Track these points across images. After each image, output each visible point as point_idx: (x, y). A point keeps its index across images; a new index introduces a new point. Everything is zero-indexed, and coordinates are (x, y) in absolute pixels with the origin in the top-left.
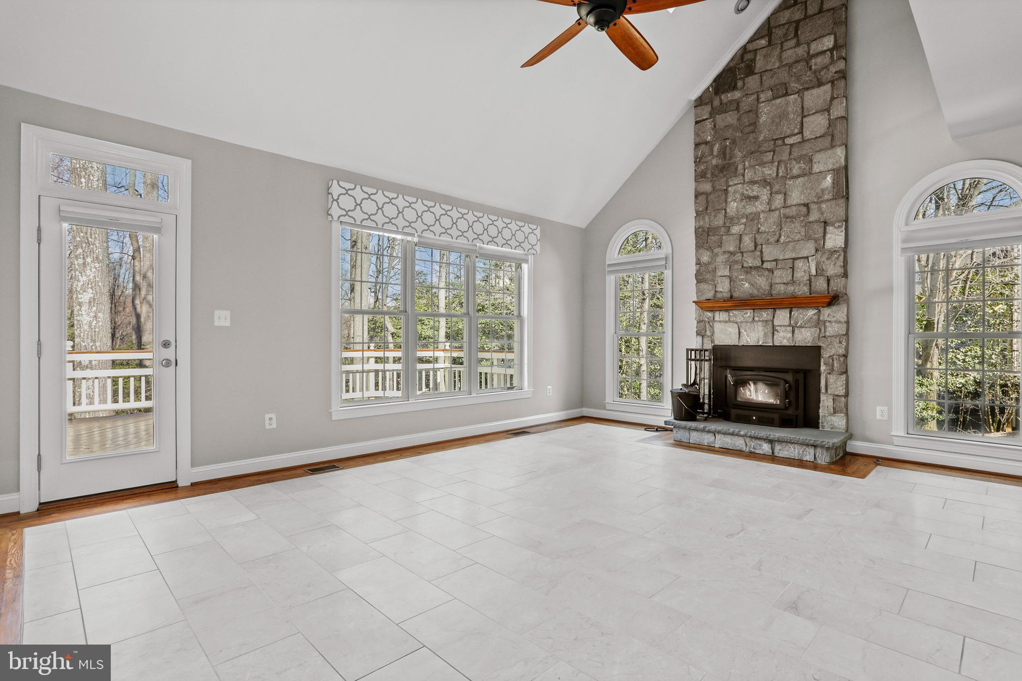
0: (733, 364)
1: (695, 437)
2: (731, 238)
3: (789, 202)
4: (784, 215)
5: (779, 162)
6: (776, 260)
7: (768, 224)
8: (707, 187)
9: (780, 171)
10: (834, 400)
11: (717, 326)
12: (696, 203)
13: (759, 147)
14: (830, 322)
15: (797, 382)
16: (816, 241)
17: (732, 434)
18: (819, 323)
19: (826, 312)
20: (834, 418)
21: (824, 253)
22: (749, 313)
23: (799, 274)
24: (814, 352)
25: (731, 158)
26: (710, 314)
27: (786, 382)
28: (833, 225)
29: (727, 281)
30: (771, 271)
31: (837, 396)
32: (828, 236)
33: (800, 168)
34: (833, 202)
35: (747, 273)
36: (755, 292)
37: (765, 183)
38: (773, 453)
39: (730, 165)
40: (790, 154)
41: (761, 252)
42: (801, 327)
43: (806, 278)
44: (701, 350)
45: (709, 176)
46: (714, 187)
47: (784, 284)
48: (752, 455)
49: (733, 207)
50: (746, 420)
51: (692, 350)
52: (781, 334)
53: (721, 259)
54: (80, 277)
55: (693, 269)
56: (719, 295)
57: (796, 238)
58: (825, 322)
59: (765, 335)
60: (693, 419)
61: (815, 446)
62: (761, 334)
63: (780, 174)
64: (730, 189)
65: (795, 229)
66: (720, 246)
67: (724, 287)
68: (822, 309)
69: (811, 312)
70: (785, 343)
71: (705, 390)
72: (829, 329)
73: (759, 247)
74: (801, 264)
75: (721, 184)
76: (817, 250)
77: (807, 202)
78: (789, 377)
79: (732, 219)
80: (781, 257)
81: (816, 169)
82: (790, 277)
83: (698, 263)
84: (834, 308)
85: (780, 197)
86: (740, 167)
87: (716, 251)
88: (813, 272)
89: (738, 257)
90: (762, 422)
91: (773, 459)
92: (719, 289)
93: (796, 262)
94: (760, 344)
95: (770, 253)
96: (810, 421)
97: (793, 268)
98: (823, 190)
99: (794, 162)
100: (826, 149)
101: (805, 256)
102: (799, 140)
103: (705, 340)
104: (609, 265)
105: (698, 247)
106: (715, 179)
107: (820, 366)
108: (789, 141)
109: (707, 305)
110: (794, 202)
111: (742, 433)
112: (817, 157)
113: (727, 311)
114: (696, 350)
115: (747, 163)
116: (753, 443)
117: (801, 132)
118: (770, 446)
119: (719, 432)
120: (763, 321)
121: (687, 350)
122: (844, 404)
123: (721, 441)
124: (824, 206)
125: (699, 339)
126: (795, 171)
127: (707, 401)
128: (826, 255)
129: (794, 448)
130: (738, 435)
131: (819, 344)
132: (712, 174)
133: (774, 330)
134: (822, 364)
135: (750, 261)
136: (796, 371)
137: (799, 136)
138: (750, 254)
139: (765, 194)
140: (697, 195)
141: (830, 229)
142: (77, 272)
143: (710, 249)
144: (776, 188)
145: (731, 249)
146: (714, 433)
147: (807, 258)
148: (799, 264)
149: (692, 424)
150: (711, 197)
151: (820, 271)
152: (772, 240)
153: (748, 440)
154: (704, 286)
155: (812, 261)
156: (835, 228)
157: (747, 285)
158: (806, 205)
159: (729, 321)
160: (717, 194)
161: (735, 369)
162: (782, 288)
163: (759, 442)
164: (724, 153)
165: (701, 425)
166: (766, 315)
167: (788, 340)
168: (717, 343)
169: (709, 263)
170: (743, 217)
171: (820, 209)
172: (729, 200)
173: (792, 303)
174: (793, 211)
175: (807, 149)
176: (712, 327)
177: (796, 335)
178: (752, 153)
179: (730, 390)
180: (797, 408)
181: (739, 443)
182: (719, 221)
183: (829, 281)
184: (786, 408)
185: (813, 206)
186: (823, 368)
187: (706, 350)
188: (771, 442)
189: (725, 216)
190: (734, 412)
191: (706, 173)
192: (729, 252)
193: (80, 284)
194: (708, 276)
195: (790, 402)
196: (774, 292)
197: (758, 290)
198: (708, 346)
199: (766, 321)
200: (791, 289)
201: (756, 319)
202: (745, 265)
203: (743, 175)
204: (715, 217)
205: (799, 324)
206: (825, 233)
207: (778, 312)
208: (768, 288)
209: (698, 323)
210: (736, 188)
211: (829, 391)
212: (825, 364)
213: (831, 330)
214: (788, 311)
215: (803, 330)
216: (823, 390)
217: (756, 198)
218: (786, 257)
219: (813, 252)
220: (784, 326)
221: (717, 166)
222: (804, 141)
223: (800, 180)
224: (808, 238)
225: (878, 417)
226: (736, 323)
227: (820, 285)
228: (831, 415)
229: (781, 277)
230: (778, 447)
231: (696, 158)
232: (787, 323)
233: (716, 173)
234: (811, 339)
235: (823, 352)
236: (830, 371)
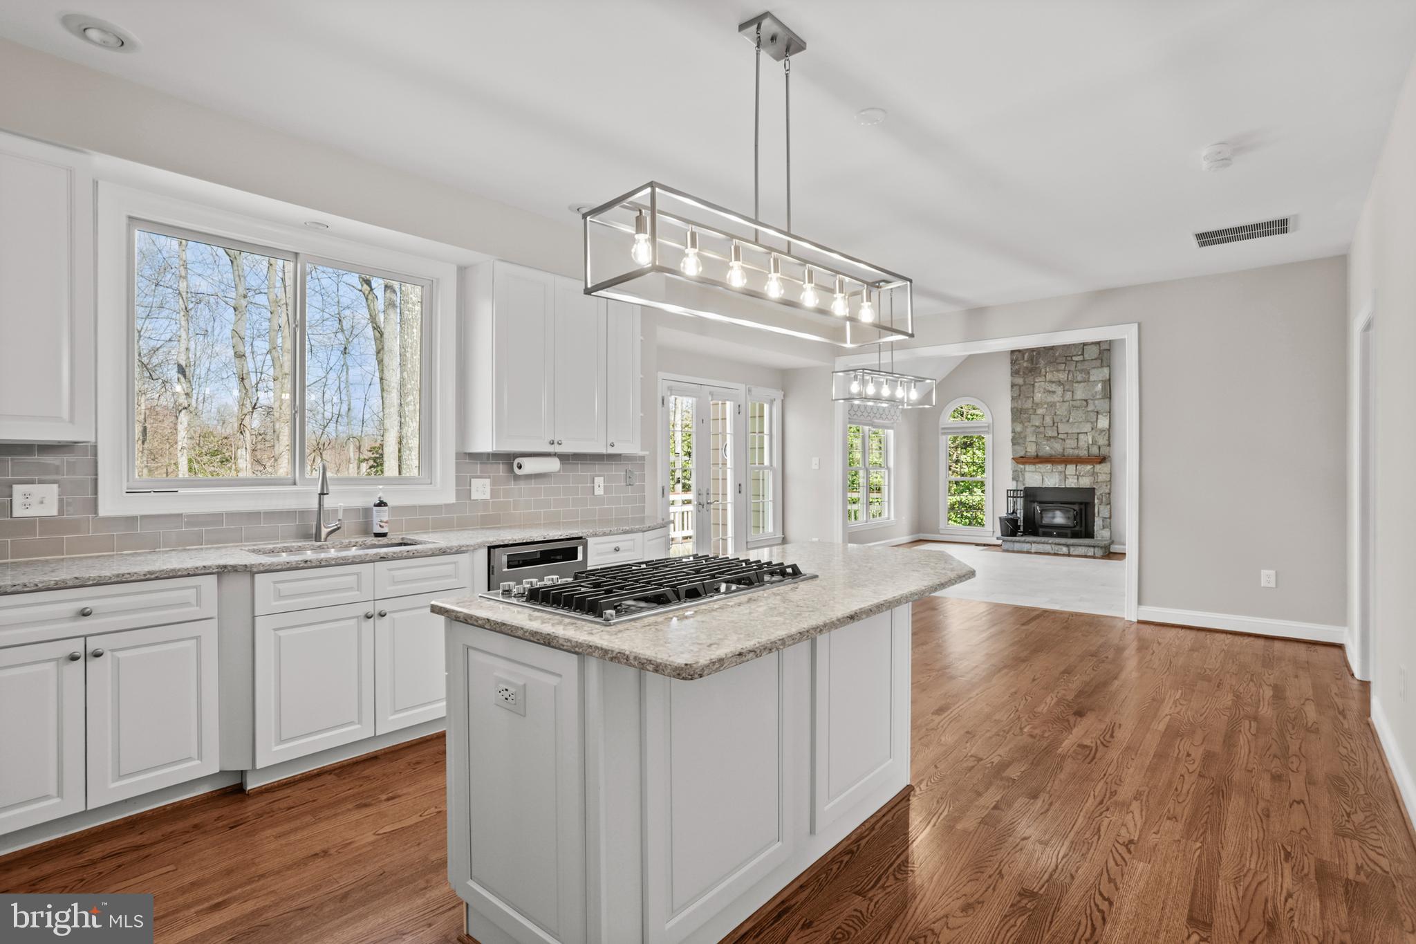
0: (1039, 499)
1: (1017, 546)
2: (1037, 417)
3: (1075, 398)
4: (1072, 405)
5: (1069, 371)
6: (1067, 433)
7: (1062, 410)
8: (1020, 381)
9: (1070, 376)
10: (1103, 520)
11: (1027, 475)
12: (1012, 391)
13: (1056, 359)
14: (1100, 473)
15: (1081, 510)
16: (1092, 423)
17: (1044, 543)
18: (1094, 474)
19: (1098, 467)
20: (1103, 532)
21: (1096, 431)
22: (1049, 466)
23: (1081, 443)
24: (1091, 491)
25: (1037, 364)
26: (1022, 466)
27: (1075, 510)
28: (1102, 414)
29: (1035, 445)
30: (1064, 440)
31: (1105, 518)
32: (1099, 421)
33: (1082, 377)
34: (1102, 400)
35: (1048, 440)
36: (1053, 452)
37: (1060, 383)
38: (1069, 552)
39: (1036, 368)
40: (1076, 367)
41: (1057, 427)
42: (1083, 476)
43: (1086, 445)
44: (1018, 490)
45: (1021, 373)
46: (1025, 382)
47: (1072, 448)
48: (1056, 554)
49: (1038, 396)
50: (1050, 535)
51: (1011, 490)
52: (1070, 480)
53: (1030, 430)
54: (411, 423)
55: (1010, 436)
56: (1028, 454)
57: (1080, 420)
58: (1097, 473)
59: (1060, 480)
60: (1015, 536)
61: (1094, 547)
62: (1057, 481)
63: (1070, 379)
64: (1036, 384)
65: (1077, 415)
66: (1029, 422)
67: (1032, 449)
68: (1095, 465)
69: (1089, 467)
70: (1073, 486)
71: (1020, 514)
72: (1100, 478)
73: (1056, 424)
74: (1082, 437)
75: (1030, 380)
76: (1092, 429)
77: (1086, 398)
78: (1076, 507)
79: (1037, 404)
80: (1070, 432)
81: (1092, 379)
82: (1076, 445)
83: (1013, 432)
84: (1103, 465)
85: (1070, 393)
86: (1043, 370)
87: (1026, 424)
88: (1091, 442)
89: (1042, 429)
90: (1060, 535)
91: (1069, 555)
92: (1029, 450)
93: (1080, 435)
94: (1057, 486)
95: (1063, 428)
96: (1089, 534)
97: (1077, 439)
98: (1096, 392)
99: (1078, 373)
100: (1098, 367)
101: (1085, 431)
102: (1082, 359)
103: (1019, 483)
104: (943, 429)
105: (1013, 420)
106: (1025, 376)
107: (1094, 500)
108: (1075, 359)
109: (1021, 460)
110: (1078, 398)
111: (1050, 542)
112: (1092, 372)
113: (1034, 464)
114: (1014, 491)
115: (1048, 370)
116: (1056, 548)
117: (1083, 354)
118: (1067, 548)
119: (1034, 542)
120: (1058, 472)
121: (1008, 490)
122: (1109, 522)
123: (1034, 548)
124: (1096, 402)
125: (1015, 483)
126: (1079, 378)
127: (1022, 524)
128: (1098, 433)
129: (1082, 548)
130: (1047, 543)
131: (1094, 487)
132: (1024, 372)
133: (1065, 477)
134: (1096, 498)
135: (1050, 433)
136: (1081, 503)
137: (1082, 356)
138: (1049, 428)
139: (1059, 390)
140: (1013, 386)
141: (1100, 416)
142: (407, 419)
143: (1021, 422)
144: (1067, 387)
145: (1037, 424)
146: (1031, 543)
147: (1087, 433)
148: (1082, 436)
149: (1014, 538)
150: (1023, 388)
151: (1094, 442)
152: (1064, 420)
153: (1053, 546)
154: (1017, 447)
155: (1090, 435)
156: (1103, 416)
157: (1048, 448)
158: (1086, 401)
159: (1036, 471)
160: (1027, 387)
161: (1041, 503)
162: (1071, 451)
163: (1060, 547)
164: (1032, 360)
165: (1023, 539)
166: (1060, 467)
167: (1075, 484)
168: (1027, 486)
169: (1022, 432)
170: (1045, 404)
171: (1094, 404)
172: (1036, 391)
173: (1077, 461)
174: (1078, 403)
175: (1086, 366)
176: (1023, 475)
177: (1079, 481)
178: (1051, 363)
179: (1037, 517)
180: (1081, 526)
181: (1048, 548)
182: (1028, 404)
183: (1099, 448)
184: (1075, 527)
185: (1090, 401)
186: (1096, 501)
187: (1021, 491)
188: (1068, 546)
189: (1033, 402)
190: (1041, 530)
191: (1019, 372)
192: (1036, 426)
193: (410, 430)
194: (1021, 441)
195: (1077, 523)
196: (1065, 454)
197: (1055, 451)
198: (1022, 488)
199: (1061, 472)
200: (1076, 452)
201: (1054, 470)
202: (1047, 435)
203: (1045, 377)
204: (1026, 401)
205: (1082, 474)
206: (1097, 419)
207: (1068, 466)
208: (1062, 451)
209: (1013, 472)
210: (1040, 384)
211: (1100, 515)
212: (1098, 499)
213: (1101, 478)
214: (1074, 466)
215: (1084, 478)
216: (1096, 515)
217: (1054, 392)
218: (1073, 432)
219: (1090, 430)
220: (1072, 475)
221: (1027, 368)
222: (1084, 360)
223: (1082, 384)
224: (1087, 421)
226: (1041, 472)
227: (1094, 450)
228: (1102, 530)
229: (1070, 444)
230: (1072, 549)
231: (1012, 361)
232: (1074, 473)
233: (1027, 372)
234: (1089, 483)
235: (1096, 491)
236: (1101, 503)
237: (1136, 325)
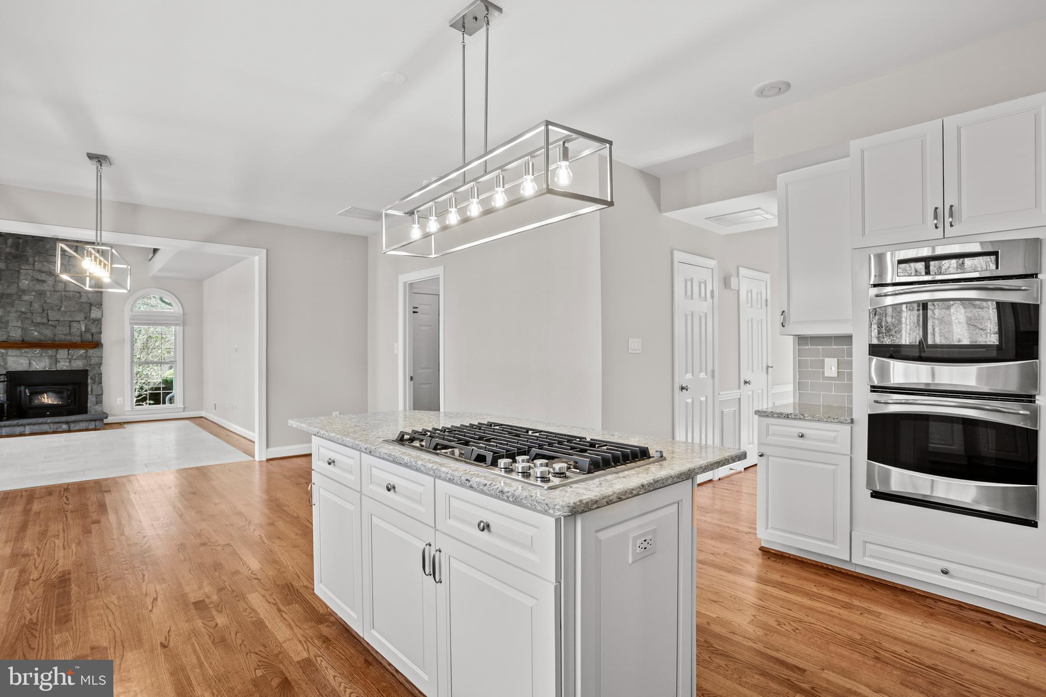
0: (25, 382)
2: (23, 302)
3: (68, 289)
4: (65, 295)
6: (58, 321)
7: (53, 299)
10: (95, 398)
11: (10, 359)
14: (93, 357)
15: (75, 390)
16: (85, 314)
18: (86, 357)
19: (91, 352)
20: (97, 407)
21: (89, 320)
22: (37, 351)
23: (73, 330)
24: (84, 373)
25: (25, 252)
26: (3, 351)
27: (68, 390)
28: (95, 306)
29: (19, 330)
30: (55, 326)
31: (98, 395)
32: (92, 311)
35: (36, 326)
36: (43, 338)
37: (51, 274)
38: (69, 429)
39: (22, 255)
41: (47, 314)
42: (75, 359)
43: (79, 332)
47: (64, 335)
49: (25, 283)
52: (62, 363)
53: (15, 315)
56: (12, 338)
57: (72, 310)
58: (90, 357)
59: (50, 364)
61: (95, 420)
62: (47, 364)
64: (22, 271)
65: (70, 305)
66: (13, 307)
67: (16, 334)
68: (88, 350)
69: (82, 352)
70: (65, 368)
71: (3, 398)
72: (91, 360)
73: (45, 312)
74: (75, 325)
75: (16, 266)
76: (85, 318)
78: (70, 387)
79: (23, 290)
80: (61, 319)
82: (68, 331)
84: (96, 349)
85: (62, 285)
86: (31, 259)
87: (10, 309)
88: (83, 329)
89: (28, 315)
90: (56, 414)
91: (69, 431)
92: (12, 335)
93: (72, 323)
94: (46, 369)
95: (54, 316)
96: (82, 410)
97: (70, 326)
101: (78, 320)
106: (11, 262)
107: (87, 380)
109: (5, 345)
110: (72, 290)
113: (19, 349)
118: (67, 426)
120: (48, 356)
122: (99, 401)
123: (30, 429)
124: (90, 295)
127: (7, 408)
128: (91, 321)
129: (83, 424)
131: (87, 368)
132: (6, 258)
133: (57, 361)
134: (89, 379)
135: (38, 319)
136: (74, 384)
138: (38, 314)
141: (93, 308)
144: (59, 279)
145: (23, 310)
147: (79, 321)
151: (87, 330)
152: (55, 308)
155: (83, 323)
156: (96, 308)
157: (36, 334)
158: (79, 293)
159: (21, 355)
160: (12, 273)
161: (29, 385)
162: (63, 337)
163: (59, 425)
164: (17, 247)
166: (51, 352)
167: (67, 367)
168: (10, 369)
169: (2, 317)
170: (32, 291)
171: (87, 296)
172: (21, 278)
173: (70, 346)
174: (70, 295)
176: (5, 359)
177: (72, 364)
178: (42, 254)
179: (25, 399)
180: (75, 404)
183: (91, 335)
184: (69, 405)
185: (83, 294)
186: (89, 381)
188: (67, 423)
189: (18, 288)
192: (21, 311)
195: (70, 402)
196: (57, 339)
197: (45, 337)
198: (4, 372)
199: (51, 356)
200: (69, 338)
201: (43, 354)
202: (35, 321)
203: (35, 266)
204: (10, 287)
205: (74, 358)
206: (90, 310)
207: (60, 351)
208: (52, 336)
210: (27, 271)
211: (93, 393)
212: (91, 379)
213: (93, 361)
214: (67, 350)
215: (77, 361)
216: (90, 393)
217: (45, 282)
218: (66, 320)
219: (83, 319)
220: (64, 359)
221: (10, 254)
224: (81, 311)
225: (118, 403)
226: (28, 356)
227: (88, 337)
228: (94, 405)
229: (62, 331)
232: (66, 357)
233: (10, 258)
234: (82, 366)
235: (89, 373)
236: (94, 382)
237: (265, 250)
